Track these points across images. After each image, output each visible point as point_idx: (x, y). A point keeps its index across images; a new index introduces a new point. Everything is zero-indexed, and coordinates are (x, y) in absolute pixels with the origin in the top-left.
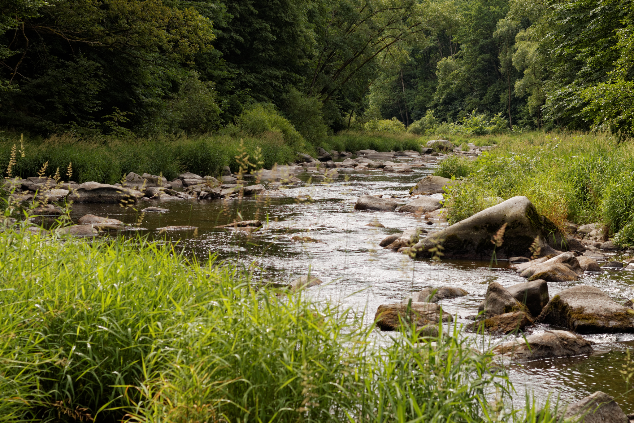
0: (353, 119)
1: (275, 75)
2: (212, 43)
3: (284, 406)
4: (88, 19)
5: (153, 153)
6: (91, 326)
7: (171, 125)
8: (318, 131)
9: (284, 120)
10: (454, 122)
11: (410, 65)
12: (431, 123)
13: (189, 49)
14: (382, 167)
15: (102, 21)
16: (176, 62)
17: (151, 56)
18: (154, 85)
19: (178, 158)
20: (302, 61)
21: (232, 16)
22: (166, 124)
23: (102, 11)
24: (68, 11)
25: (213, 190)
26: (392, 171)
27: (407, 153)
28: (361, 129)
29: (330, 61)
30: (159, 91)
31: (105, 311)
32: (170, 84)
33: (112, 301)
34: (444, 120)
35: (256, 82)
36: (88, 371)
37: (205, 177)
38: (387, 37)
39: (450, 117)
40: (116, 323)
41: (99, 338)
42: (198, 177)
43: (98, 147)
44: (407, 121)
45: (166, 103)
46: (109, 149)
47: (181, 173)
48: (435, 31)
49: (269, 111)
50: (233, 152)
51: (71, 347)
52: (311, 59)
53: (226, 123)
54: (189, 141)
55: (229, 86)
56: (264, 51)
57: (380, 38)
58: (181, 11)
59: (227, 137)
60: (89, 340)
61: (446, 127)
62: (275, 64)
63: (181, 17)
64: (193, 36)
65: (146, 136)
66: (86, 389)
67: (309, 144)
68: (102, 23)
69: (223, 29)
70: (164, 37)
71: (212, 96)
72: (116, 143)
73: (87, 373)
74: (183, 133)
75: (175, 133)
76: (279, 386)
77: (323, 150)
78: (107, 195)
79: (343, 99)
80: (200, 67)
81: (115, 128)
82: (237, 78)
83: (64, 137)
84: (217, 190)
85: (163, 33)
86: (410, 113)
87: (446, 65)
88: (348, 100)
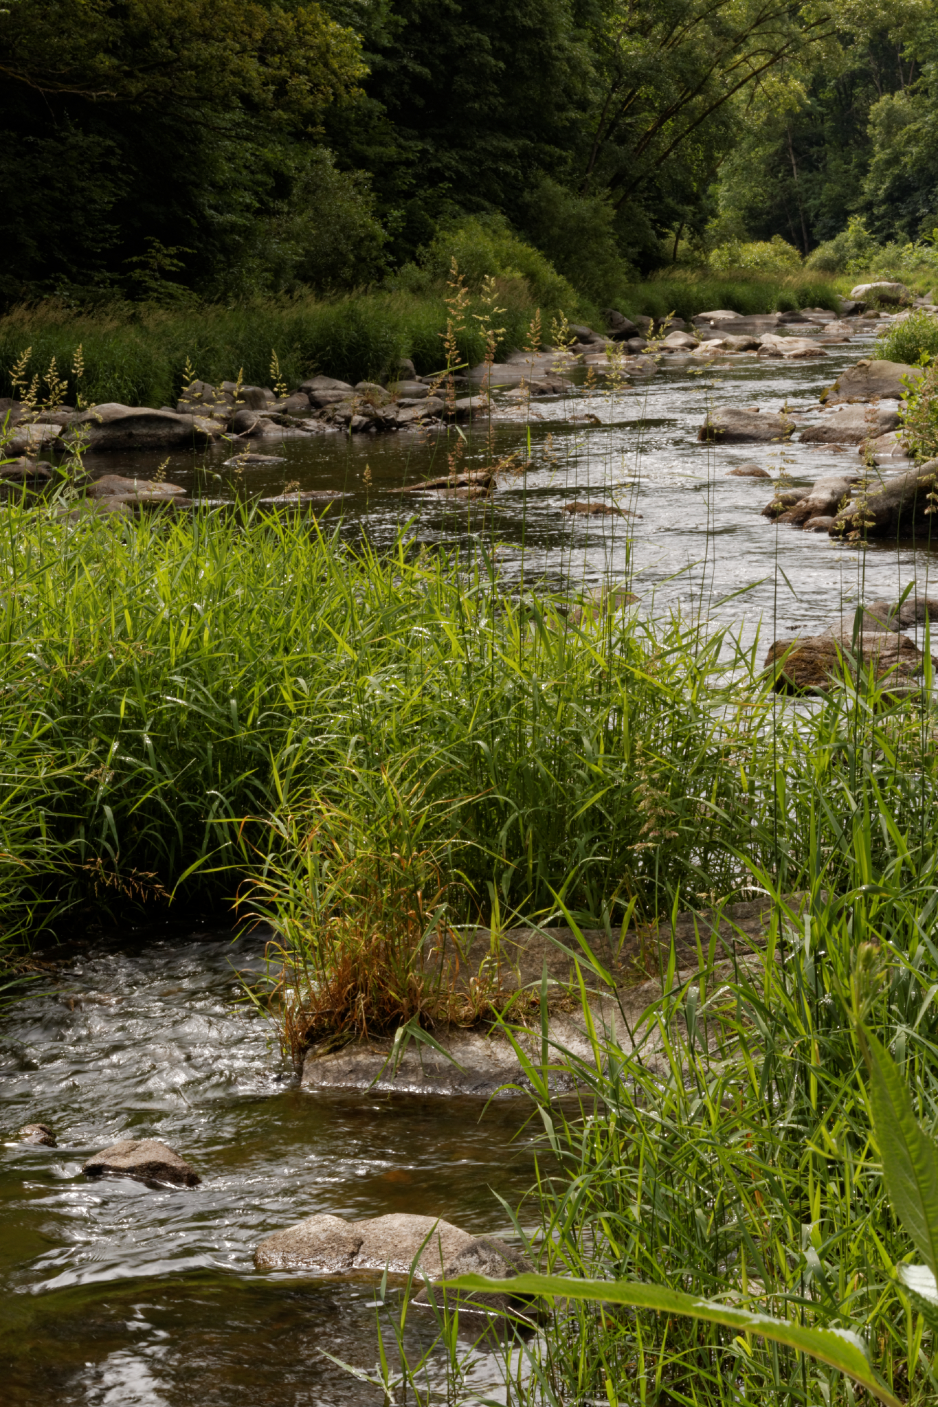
0: (683, 245)
1: (504, 150)
2: (362, 83)
3: (587, 854)
4: (82, 42)
5: (241, 336)
6: (149, 698)
7: (278, 271)
8: (606, 273)
9: (530, 250)
10: (913, 241)
11: (809, 115)
12: (860, 245)
13: (310, 99)
14: (754, 346)
15: (114, 43)
16: (281, 130)
17: (226, 119)
18: (236, 185)
19: (297, 345)
20: (564, 115)
21: (404, 22)
22: (266, 270)
23: (112, 21)
24: (39, 24)
25: (380, 412)
26: (778, 355)
27: (805, 314)
28: (703, 267)
29: (626, 114)
30: (248, 198)
31: (177, 665)
32: (271, 182)
33: (192, 642)
34: (890, 237)
35: (463, 169)
36: (148, 795)
37: (361, 385)
38: (754, 54)
39: (903, 228)
40: (204, 689)
41: (168, 724)
42: (343, 385)
43: (117, 329)
44: (806, 244)
45: (264, 224)
46: (144, 329)
47: (305, 378)
48: (863, 35)
49: (495, 232)
50: (418, 327)
51: (109, 746)
52: (584, 110)
53: (400, 263)
54: (319, 307)
55: (404, 179)
56: (477, 97)
57: (739, 57)
58: (290, 15)
59: (405, 295)
60: (148, 728)
61: (893, 254)
62: (504, 126)
63: (290, 26)
64: (319, 70)
65: (223, 300)
66: (146, 835)
67: (587, 302)
68: (112, 51)
69: (385, 52)
70: (254, 74)
71: (367, 203)
72: (158, 317)
73: (148, 799)
74: (305, 289)
75: (289, 291)
76: (574, 809)
77: (619, 315)
78: (145, 431)
79: (659, 198)
80: (336, 139)
81: (153, 284)
82: (420, 159)
83: (42, 310)
84: (389, 412)
85: (252, 67)
86: (810, 226)
87: (891, 113)
88: (670, 201)
